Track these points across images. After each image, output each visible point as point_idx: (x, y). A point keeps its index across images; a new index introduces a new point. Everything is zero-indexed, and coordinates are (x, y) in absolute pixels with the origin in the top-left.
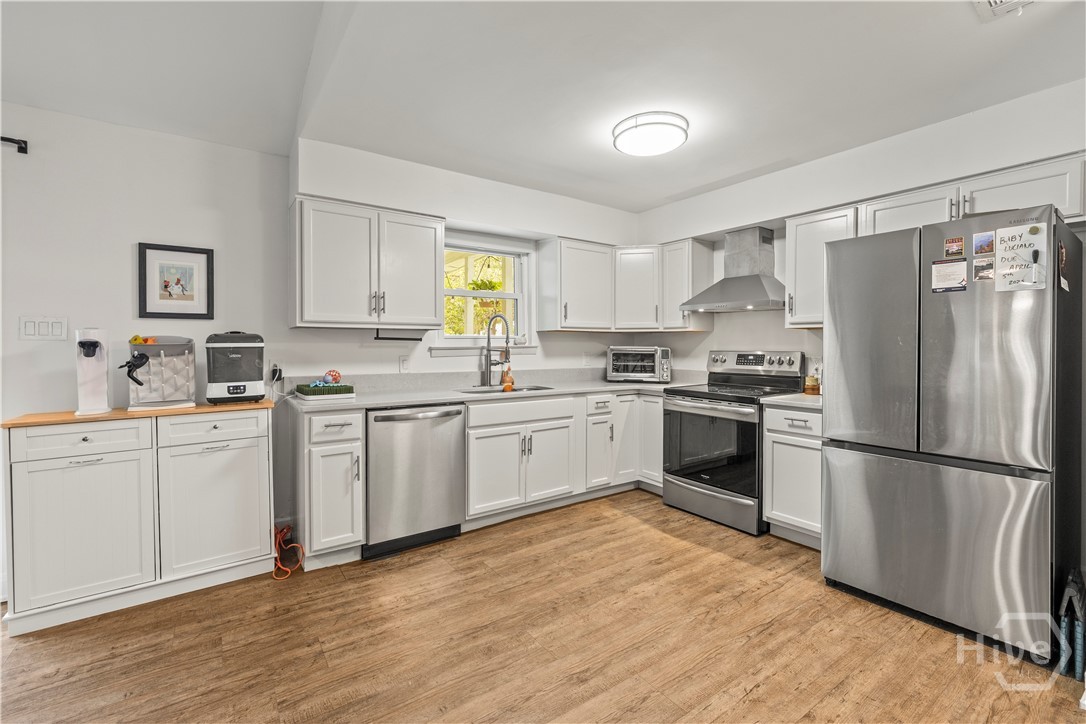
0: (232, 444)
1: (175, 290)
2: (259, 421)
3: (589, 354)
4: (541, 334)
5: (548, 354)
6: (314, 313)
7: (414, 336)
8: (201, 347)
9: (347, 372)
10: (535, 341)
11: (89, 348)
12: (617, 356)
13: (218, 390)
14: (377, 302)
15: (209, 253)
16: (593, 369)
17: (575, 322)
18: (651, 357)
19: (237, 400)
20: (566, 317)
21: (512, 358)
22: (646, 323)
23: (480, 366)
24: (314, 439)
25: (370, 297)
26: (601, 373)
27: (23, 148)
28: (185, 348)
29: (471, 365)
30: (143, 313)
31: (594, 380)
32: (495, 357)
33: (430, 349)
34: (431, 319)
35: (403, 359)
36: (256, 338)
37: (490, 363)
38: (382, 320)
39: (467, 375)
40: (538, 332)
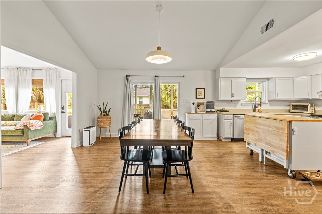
0: (212, 119)
1: (200, 95)
2: (214, 115)
3: (283, 105)
4: (269, 100)
5: (271, 105)
6: (222, 98)
7: (238, 101)
8: (205, 103)
9: (226, 108)
10: (267, 102)
11: (193, 103)
12: (294, 106)
13: (209, 110)
14: (233, 95)
15: (204, 88)
16: (285, 109)
17: (279, 97)
18: (307, 106)
19: (211, 112)
20: (277, 96)
21: (262, 106)
22: (306, 97)
23: (253, 108)
24: (225, 119)
25: (232, 94)
26: (288, 110)
27: (184, 76)
28: (203, 104)
29: (250, 107)
30: (196, 98)
31: (286, 112)
32: (257, 106)
33: (241, 104)
34: (243, 98)
35: (235, 106)
36: (213, 102)
37: (255, 107)
38: (234, 98)
39: (249, 109)
40: (268, 100)
